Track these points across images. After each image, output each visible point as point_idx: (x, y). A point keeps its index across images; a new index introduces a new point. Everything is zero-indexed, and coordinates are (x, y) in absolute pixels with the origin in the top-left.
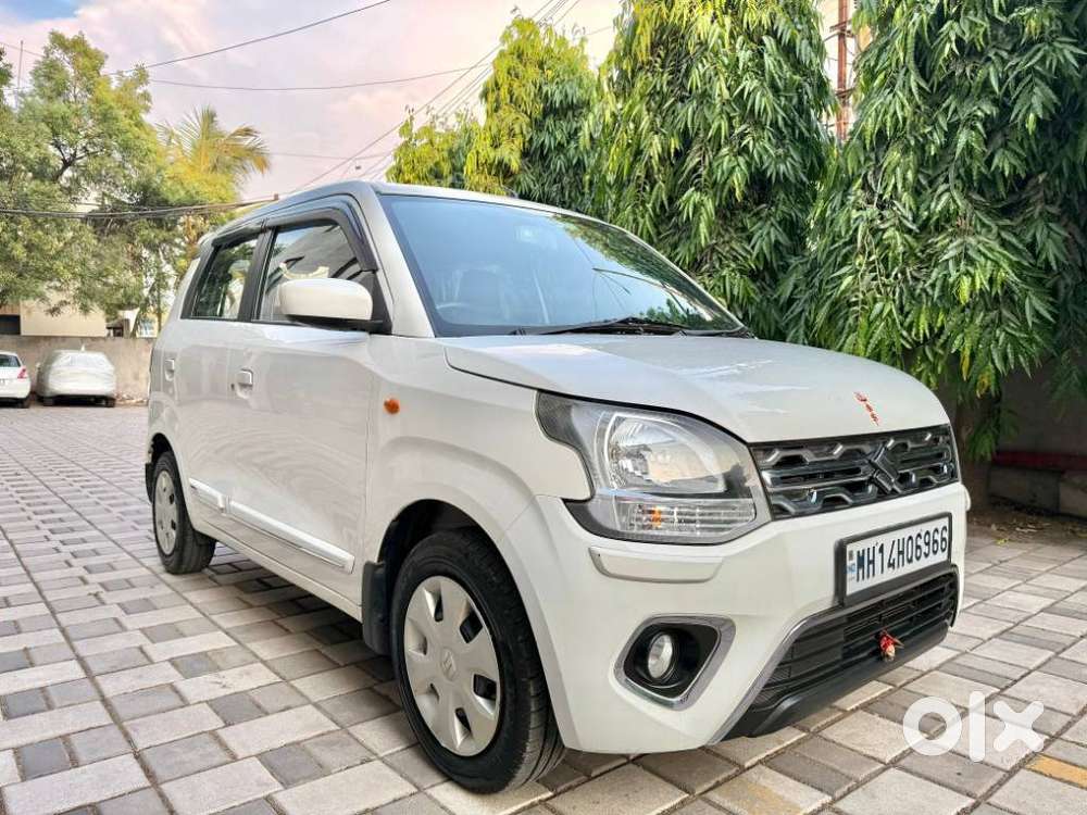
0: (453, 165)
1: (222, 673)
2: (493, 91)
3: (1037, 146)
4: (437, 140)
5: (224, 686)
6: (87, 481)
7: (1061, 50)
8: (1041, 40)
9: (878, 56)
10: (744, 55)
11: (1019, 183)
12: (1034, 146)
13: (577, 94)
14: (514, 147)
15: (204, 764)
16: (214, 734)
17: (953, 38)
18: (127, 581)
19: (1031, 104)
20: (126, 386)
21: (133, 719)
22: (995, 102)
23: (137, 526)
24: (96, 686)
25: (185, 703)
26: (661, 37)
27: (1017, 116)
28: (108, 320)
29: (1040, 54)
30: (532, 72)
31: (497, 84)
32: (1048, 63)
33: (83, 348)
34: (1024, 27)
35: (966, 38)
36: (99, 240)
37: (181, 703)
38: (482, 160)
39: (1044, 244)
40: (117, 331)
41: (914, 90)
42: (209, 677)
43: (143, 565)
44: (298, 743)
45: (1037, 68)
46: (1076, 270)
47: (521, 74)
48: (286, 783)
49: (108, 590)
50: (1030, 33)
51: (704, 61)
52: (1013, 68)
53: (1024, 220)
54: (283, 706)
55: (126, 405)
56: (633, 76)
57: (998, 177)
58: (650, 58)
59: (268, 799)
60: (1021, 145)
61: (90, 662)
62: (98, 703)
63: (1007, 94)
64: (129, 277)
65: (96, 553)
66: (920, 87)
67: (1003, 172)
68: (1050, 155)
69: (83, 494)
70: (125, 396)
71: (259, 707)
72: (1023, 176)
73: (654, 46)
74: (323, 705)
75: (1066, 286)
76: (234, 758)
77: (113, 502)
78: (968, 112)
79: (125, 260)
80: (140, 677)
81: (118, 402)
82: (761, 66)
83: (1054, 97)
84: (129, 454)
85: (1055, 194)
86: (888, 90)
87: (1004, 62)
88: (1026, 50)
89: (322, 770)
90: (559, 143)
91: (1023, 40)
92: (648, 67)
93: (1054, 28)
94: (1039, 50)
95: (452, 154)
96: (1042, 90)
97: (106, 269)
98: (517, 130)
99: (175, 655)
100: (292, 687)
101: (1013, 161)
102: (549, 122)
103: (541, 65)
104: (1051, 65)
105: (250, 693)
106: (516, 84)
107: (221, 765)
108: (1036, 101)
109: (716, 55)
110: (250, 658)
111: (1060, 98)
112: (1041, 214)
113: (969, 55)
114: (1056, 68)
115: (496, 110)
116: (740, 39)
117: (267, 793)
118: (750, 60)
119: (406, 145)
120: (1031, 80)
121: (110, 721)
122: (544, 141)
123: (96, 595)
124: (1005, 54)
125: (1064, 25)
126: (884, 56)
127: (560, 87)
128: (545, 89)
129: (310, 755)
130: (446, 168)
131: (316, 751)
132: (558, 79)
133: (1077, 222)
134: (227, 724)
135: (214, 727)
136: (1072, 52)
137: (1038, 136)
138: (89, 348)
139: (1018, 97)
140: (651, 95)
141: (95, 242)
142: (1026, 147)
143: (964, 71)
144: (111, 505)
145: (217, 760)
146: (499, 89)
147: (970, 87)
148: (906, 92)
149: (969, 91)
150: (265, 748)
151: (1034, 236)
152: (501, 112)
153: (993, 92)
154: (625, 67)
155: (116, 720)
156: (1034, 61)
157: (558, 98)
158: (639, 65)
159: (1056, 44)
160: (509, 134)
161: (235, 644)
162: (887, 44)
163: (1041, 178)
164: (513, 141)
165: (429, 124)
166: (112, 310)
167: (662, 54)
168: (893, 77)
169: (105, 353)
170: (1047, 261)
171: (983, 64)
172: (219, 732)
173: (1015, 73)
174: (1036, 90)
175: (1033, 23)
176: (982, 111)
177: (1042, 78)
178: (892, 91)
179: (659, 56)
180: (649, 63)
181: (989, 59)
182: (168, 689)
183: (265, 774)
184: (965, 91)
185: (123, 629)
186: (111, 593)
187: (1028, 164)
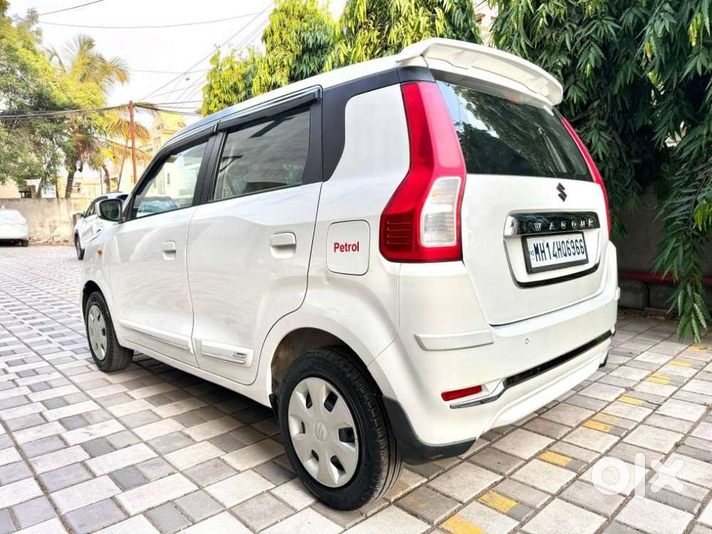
0: (246, 84)
1: (90, 427)
2: (270, 35)
3: (594, 84)
4: (236, 67)
5: (91, 435)
6: (8, 302)
7: (606, 25)
8: (596, 18)
9: (502, 25)
10: (424, 20)
11: (583, 107)
12: (591, 84)
13: (323, 38)
14: (284, 74)
15: (77, 480)
16: (83, 463)
17: (544, 15)
18: (34, 370)
19: (589, 59)
20: (36, 232)
21: (35, 456)
22: (569, 56)
23: (41, 333)
24: (13, 438)
25: (67, 445)
26: (372, 7)
27: (581, 65)
28: (19, 187)
29: (595, 27)
30: (295, 24)
31: (272, 31)
32: (599, 33)
33: (3, 207)
34: (585, 9)
35: (552, 15)
36: (9, 132)
37: (65, 446)
38: (263, 83)
39: (596, 145)
40: (27, 194)
41: (523, 46)
42: (83, 430)
43: (44, 359)
44: (133, 466)
45: (594, 36)
46: (616, 160)
47: (287, 25)
48: (124, 489)
49: (21, 377)
50: (588, 13)
51: (399, 24)
52: (580, 35)
53: (586, 130)
54: (126, 444)
55: (36, 245)
56: (356, 32)
57: (571, 103)
58: (366, 20)
59: (113, 498)
60: (585, 83)
61: (9, 424)
62: (14, 449)
63: (576, 51)
64: (33, 157)
65: (13, 352)
66: (527, 45)
67: (573, 100)
68: (602, 89)
69: (6, 312)
70: (35, 238)
71: (111, 446)
72: (585, 102)
73: (368, 12)
74: (149, 442)
75: (609, 170)
76: (95, 476)
77: (25, 316)
78: (554, 62)
79: (28, 145)
80: (40, 431)
81: (30, 242)
82: (433, 27)
83: (602, 54)
84: (37, 282)
85: (605, 114)
86: (508, 47)
87: (574, 31)
88: (588, 23)
89: (146, 480)
90: (313, 71)
91: (585, 18)
92: (365, 27)
93: (603, 10)
94: (594, 24)
95: (244, 77)
96: (595, 50)
97: (16, 153)
98: (285, 63)
99: (62, 417)
100: (133, 433)
101: (580, 94)
102: (306, 57)
103: (301, 17)
104: (600, 34)
105: (107, 438)
106: (284, 32)
107: (86, 481)
108: (591, 57)
109: (406, 19)
110: (109, 416)
111: (605, 55)
112: (595, 126)
113: (555, 25)
114: (604, 36)
115: (272, 49)
116: (421, 9)
117: (112, 495)
118: (427, 23)
119: (215, 70)
120: (589, 43)
121: (21, 459)
122: (302, 70)
123: (13, 381)
124: (575, 26)
125: (609, 8)
126: (506, 25)
127: (313, 34)
128: (302, 35)
129: (140, 472)
130: (241, 86)
131: (143, 470)
132: (311, 29)
133: (617, 130)
134: (92, 457)
135: (83, 459)
136: (612, 27)
137: (594, 78)
138: (7, 207)
139: (581, 54)
140: (367, 45)
141: (7, 134)
142: (587, 84)
143: (552, 36)
144: (24, 319)
145: (84, 478)
146: (273, 35)
147: (555, 46)
148: (519, 48)
149: (554, 49)
150: (113, 469)
151: (591, 140)
152: (275, 50)
153: (568, 50)
154: (350, 26)
155: (25, 458)
156: (591, 31)
157: (311, 42)
158: (359, 24)
159: (604, 21)
160: (280, 65)
161: (99, 407)
162: (507, 17)
163: (596, 104)
164: (283, 71)
165: (230, 55)
166: (21, 180)
167: (374, 18)
168: (510, 39)
169: (19, 210)
170: (597, 154)
171: (563, 32)
172: (87, 462)
173: (580, 38)
174: (592, 49)
175: (590, 8)
176: (561, 62)
177: (596, 42)
178: (510, 48)
179: (372, 19)
180: (365, 23)
181: (566, 29)
182: (57, 438)
183: (112, 484)
184: (552, 48)
185: (31, 402)
186: (22, 379)
187: (588, 95)
